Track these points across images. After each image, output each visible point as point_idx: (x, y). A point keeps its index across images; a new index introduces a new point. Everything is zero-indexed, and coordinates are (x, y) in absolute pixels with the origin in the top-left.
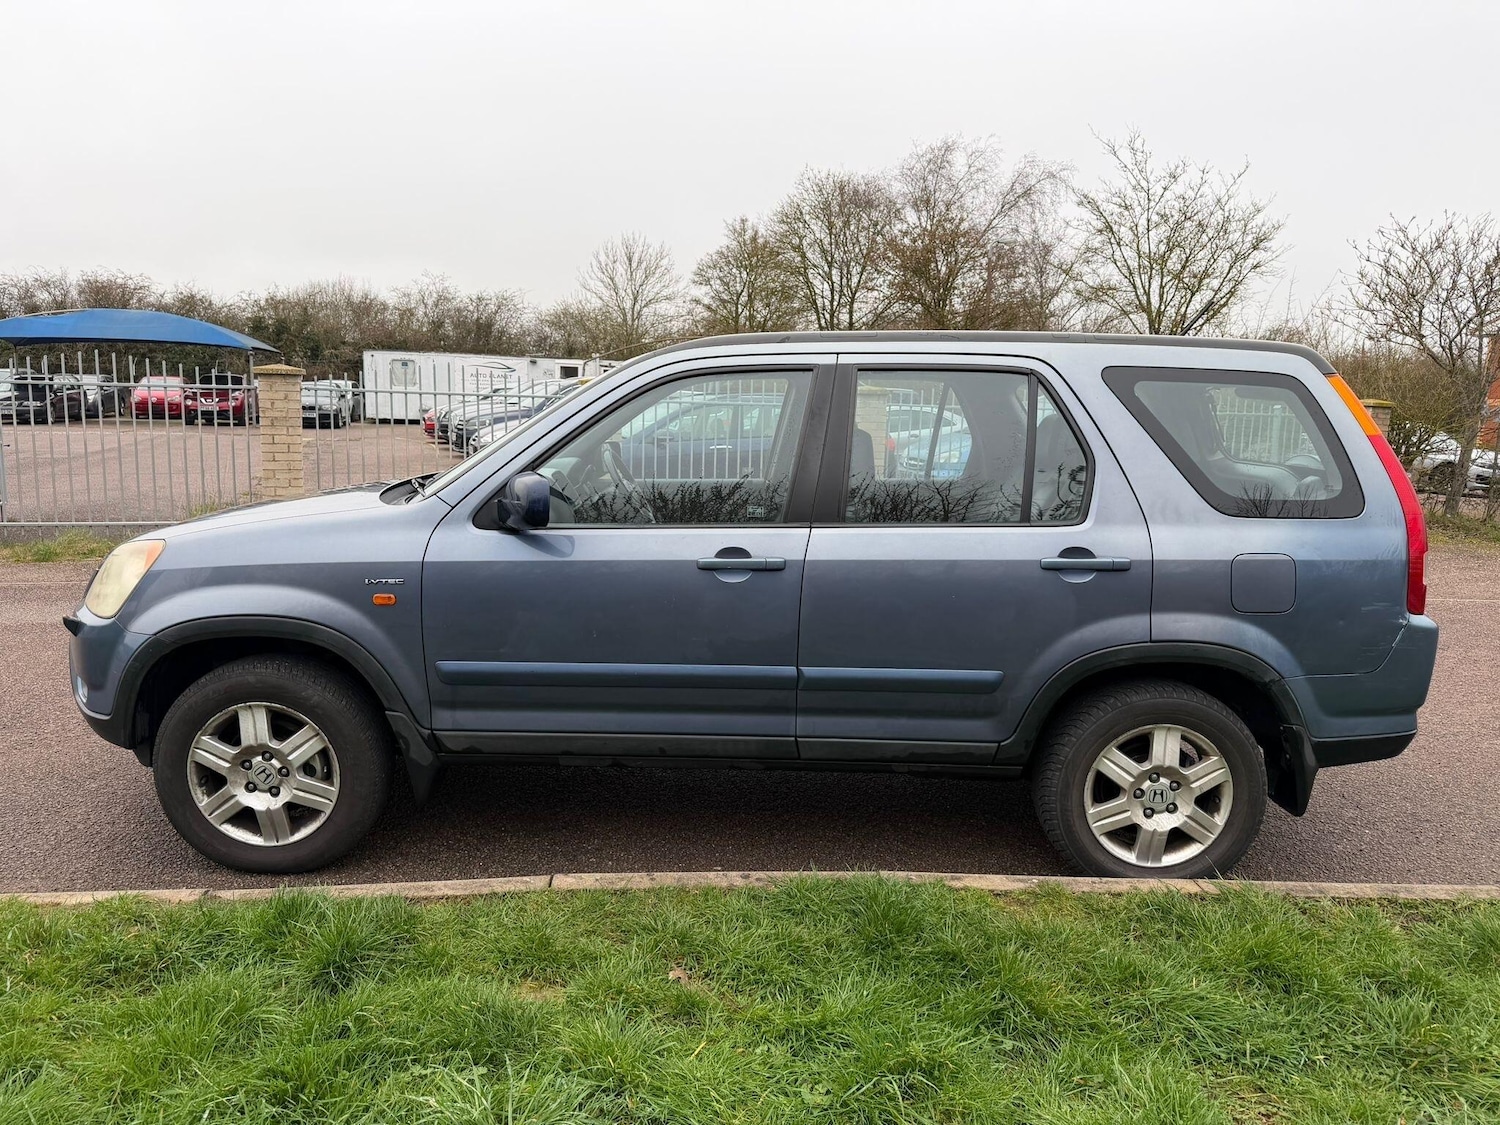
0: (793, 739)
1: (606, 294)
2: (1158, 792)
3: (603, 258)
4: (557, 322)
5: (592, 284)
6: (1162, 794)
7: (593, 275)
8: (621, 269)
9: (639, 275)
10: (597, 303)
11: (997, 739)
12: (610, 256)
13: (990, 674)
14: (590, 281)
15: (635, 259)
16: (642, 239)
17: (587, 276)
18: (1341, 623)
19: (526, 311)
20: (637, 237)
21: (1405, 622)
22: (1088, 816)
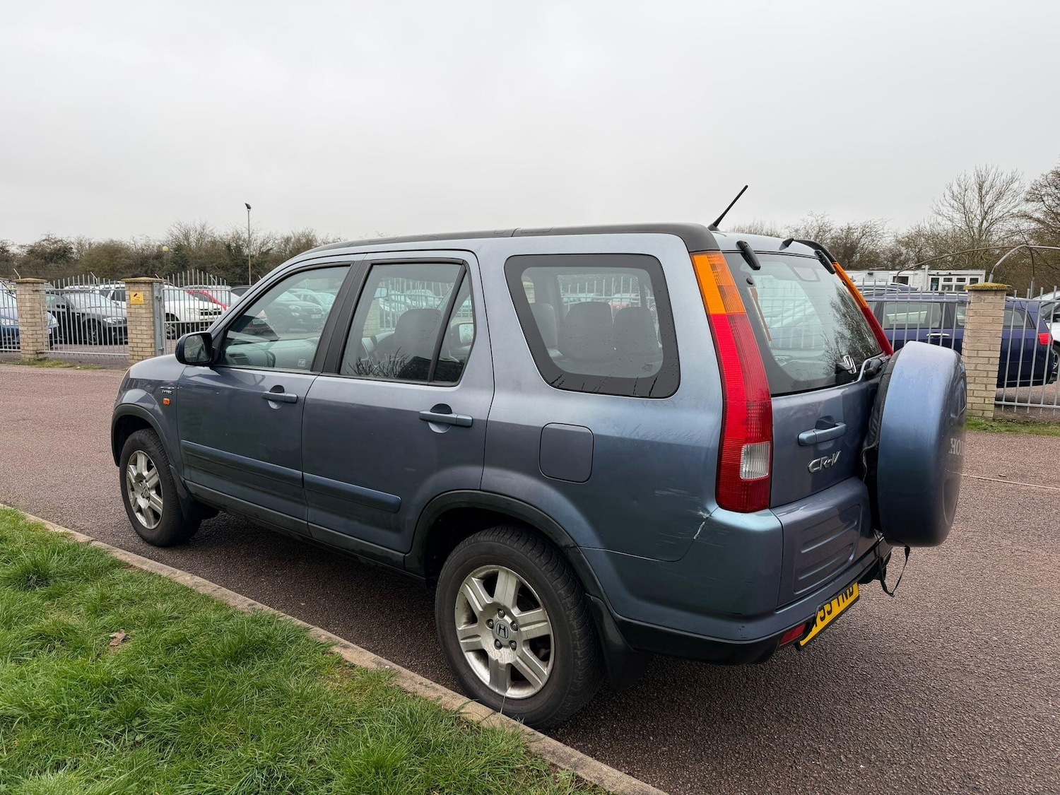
0: (306, 522)
1: (958, 216)
2: (502, 627)
3: (955, 188)
4: (909, 242)
5: (945, 210)
6: (504, 630)
7: (945, 203)
8: (973, 196)
9: (989, 200)
10: (948, 225)
11: (404, 551)
12: (962, 186)
13: (393, 497)
14: (942, 208)
15: (986, 186)
16: (994, 170)
17: (940, 205)
18: (635, 502)
19: (886, 235)
20: (989, 167)
21: (706, 515)
22: (458, 632)
